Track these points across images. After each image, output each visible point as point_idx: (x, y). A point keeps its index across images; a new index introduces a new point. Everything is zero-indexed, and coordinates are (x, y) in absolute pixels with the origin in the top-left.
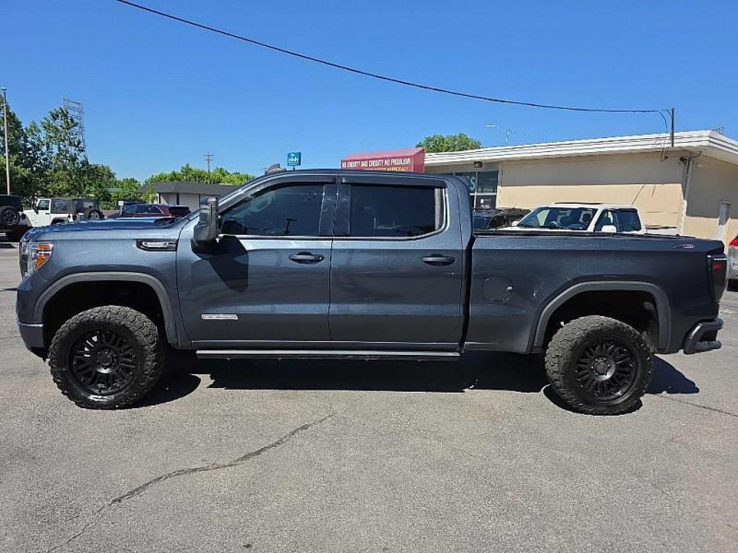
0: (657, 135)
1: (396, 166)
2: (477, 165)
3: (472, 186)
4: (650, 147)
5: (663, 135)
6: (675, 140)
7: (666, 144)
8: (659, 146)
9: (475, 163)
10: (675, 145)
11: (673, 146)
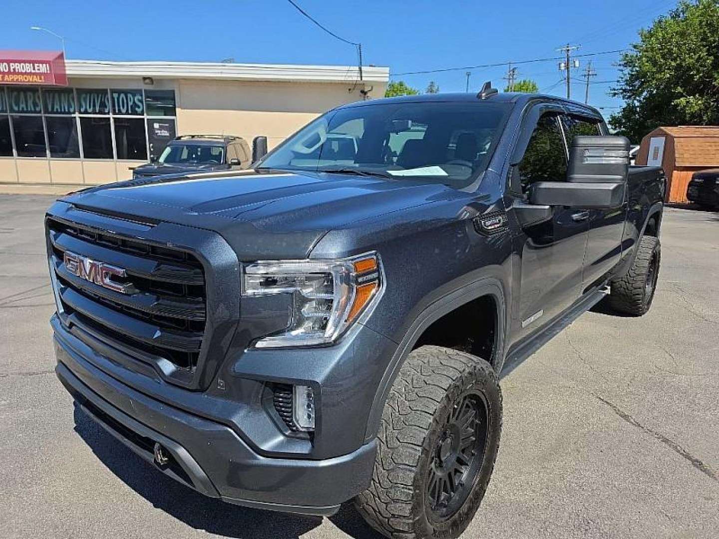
0: (347, 68)
1: (22, 74)
2: (147, 81)
3: (139, 107)
4: (343, 79)
5: (352, 68)
6: (363, 75)
7: (355, 78)
8: (350, 79)
9: (145, 78)
10: (363, 79)
11: (361, 79)
